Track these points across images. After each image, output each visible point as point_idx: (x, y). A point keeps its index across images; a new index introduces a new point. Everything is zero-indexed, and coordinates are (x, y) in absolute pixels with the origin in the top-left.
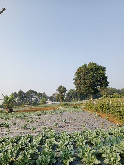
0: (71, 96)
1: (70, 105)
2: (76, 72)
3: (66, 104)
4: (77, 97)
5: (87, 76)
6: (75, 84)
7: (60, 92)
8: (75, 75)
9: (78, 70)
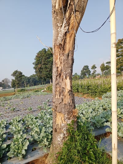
0: (23, 82)
1: (27, 91)
2: (37, 56)
3: (22, 90)
4: (29, 83)
5: (48, 61)
6: (35, 68)
7: (16, 78)
8: (35, 59)
9: (38, 54)
